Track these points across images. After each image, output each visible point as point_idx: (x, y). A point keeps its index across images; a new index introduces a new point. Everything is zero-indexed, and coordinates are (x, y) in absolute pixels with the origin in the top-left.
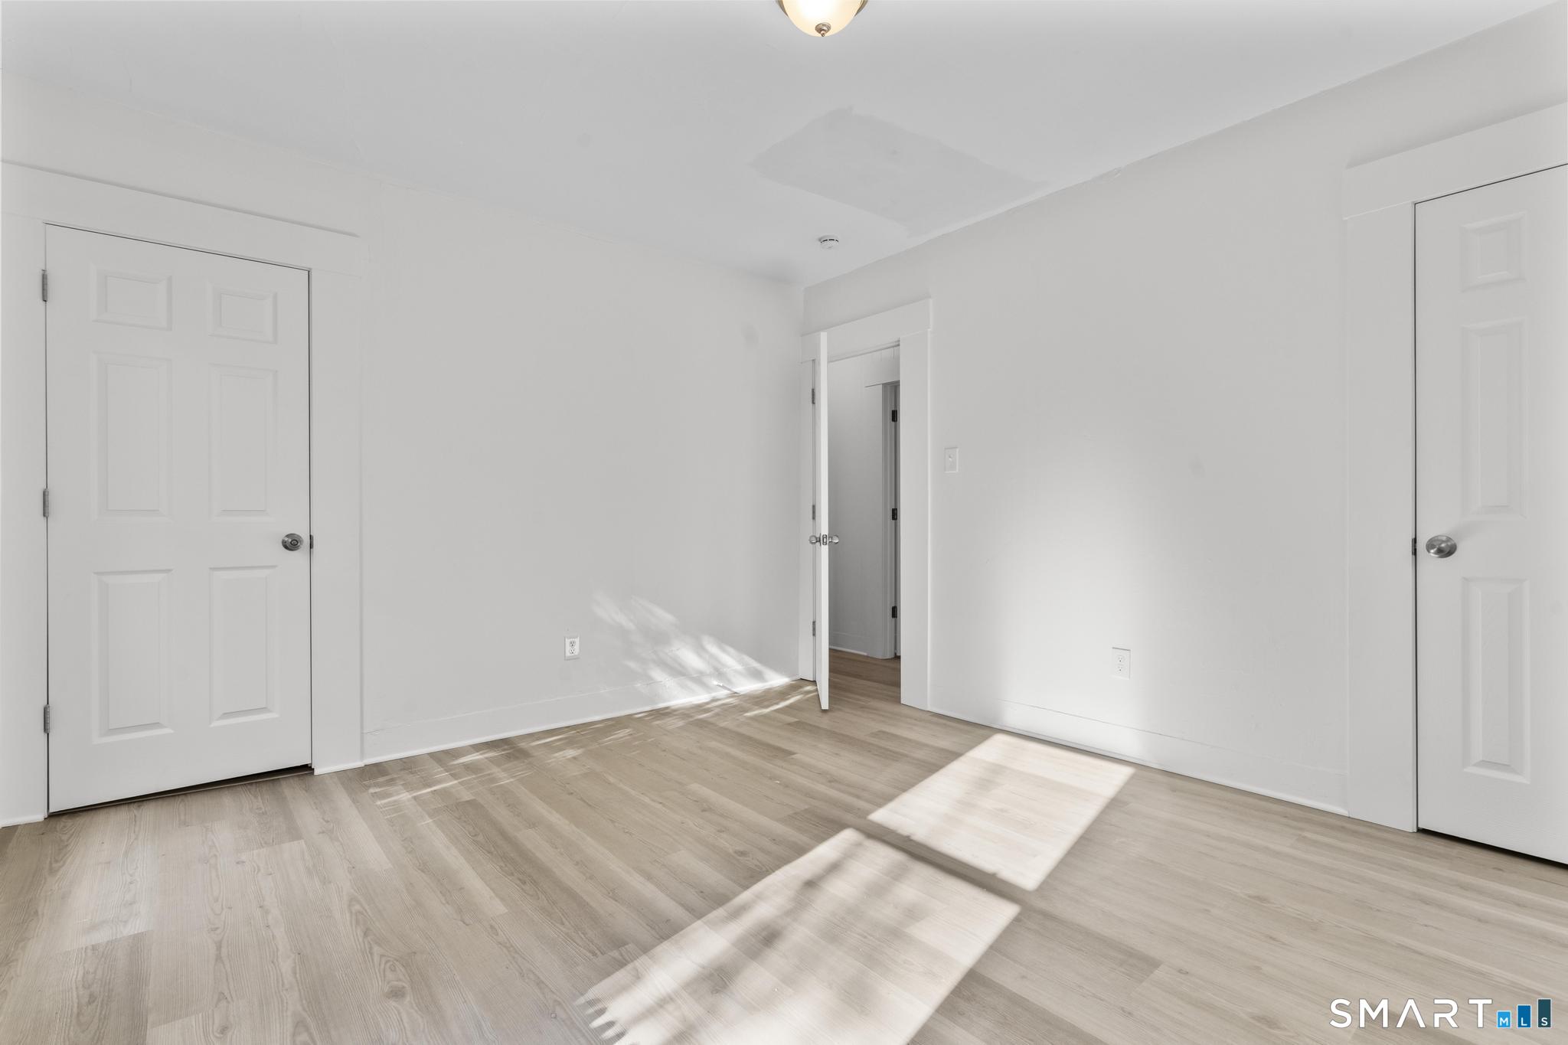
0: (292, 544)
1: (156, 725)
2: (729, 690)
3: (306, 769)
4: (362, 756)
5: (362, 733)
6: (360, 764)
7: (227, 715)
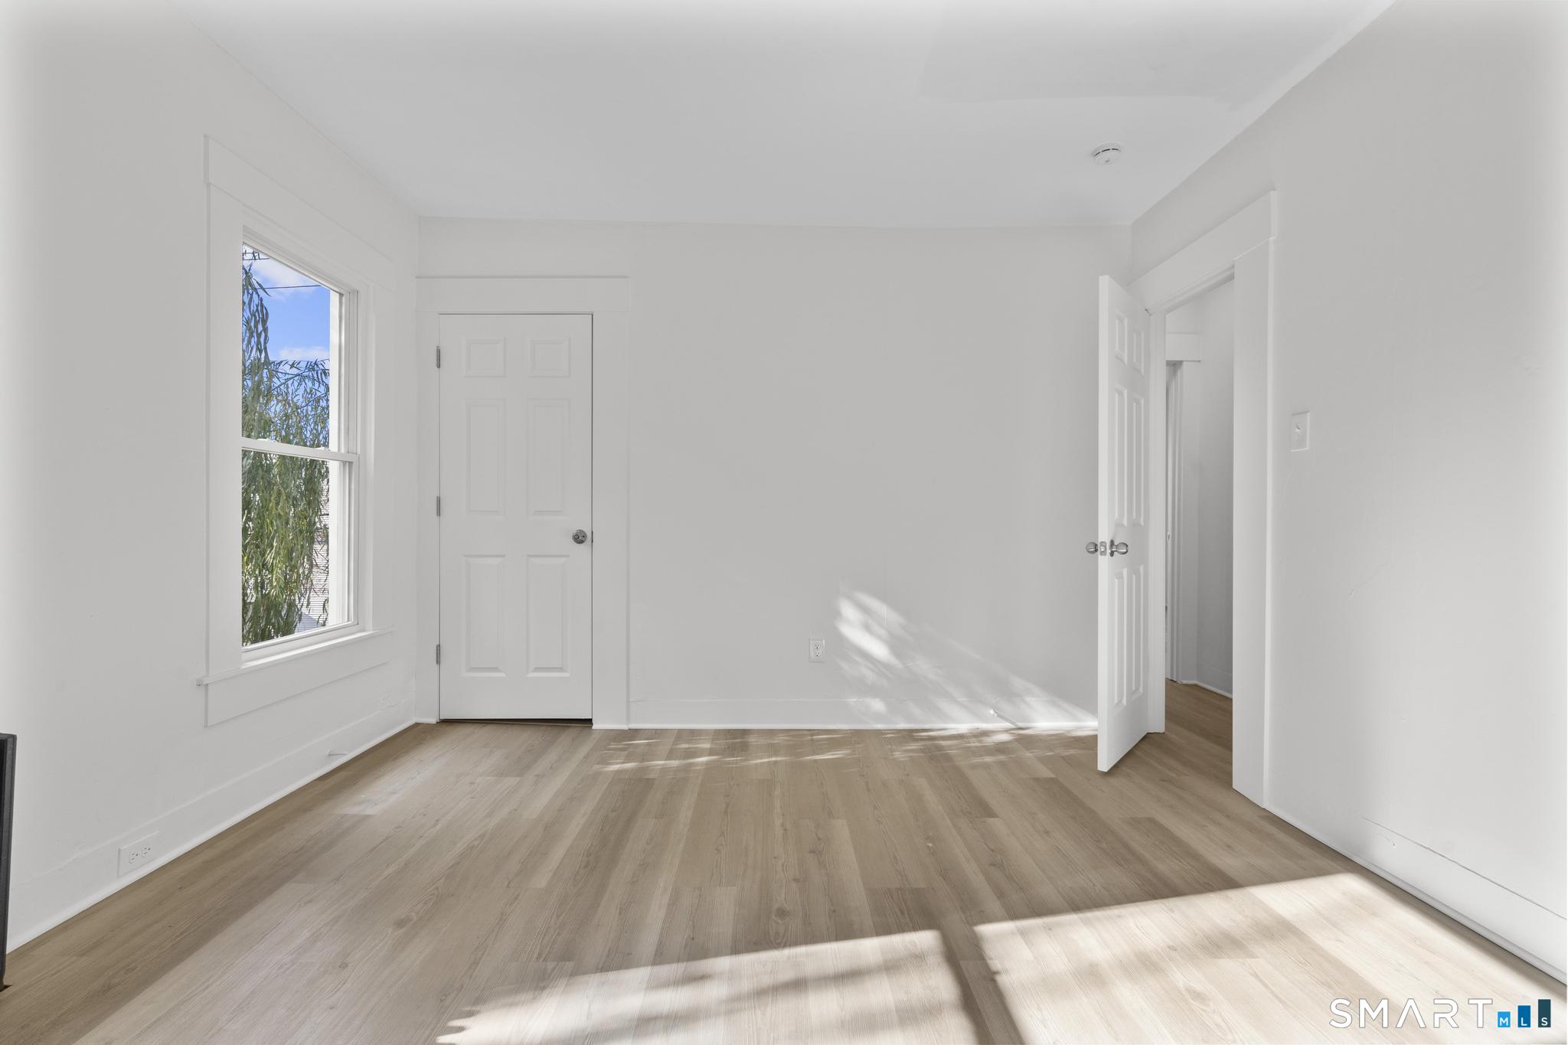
0: (579, 538)
1: (495, 669)
2: (1011, 723)
3: (589, 722)
4: (628, 720)
5: (628, 701)
6: (625, 727)
7: (537, 669)
